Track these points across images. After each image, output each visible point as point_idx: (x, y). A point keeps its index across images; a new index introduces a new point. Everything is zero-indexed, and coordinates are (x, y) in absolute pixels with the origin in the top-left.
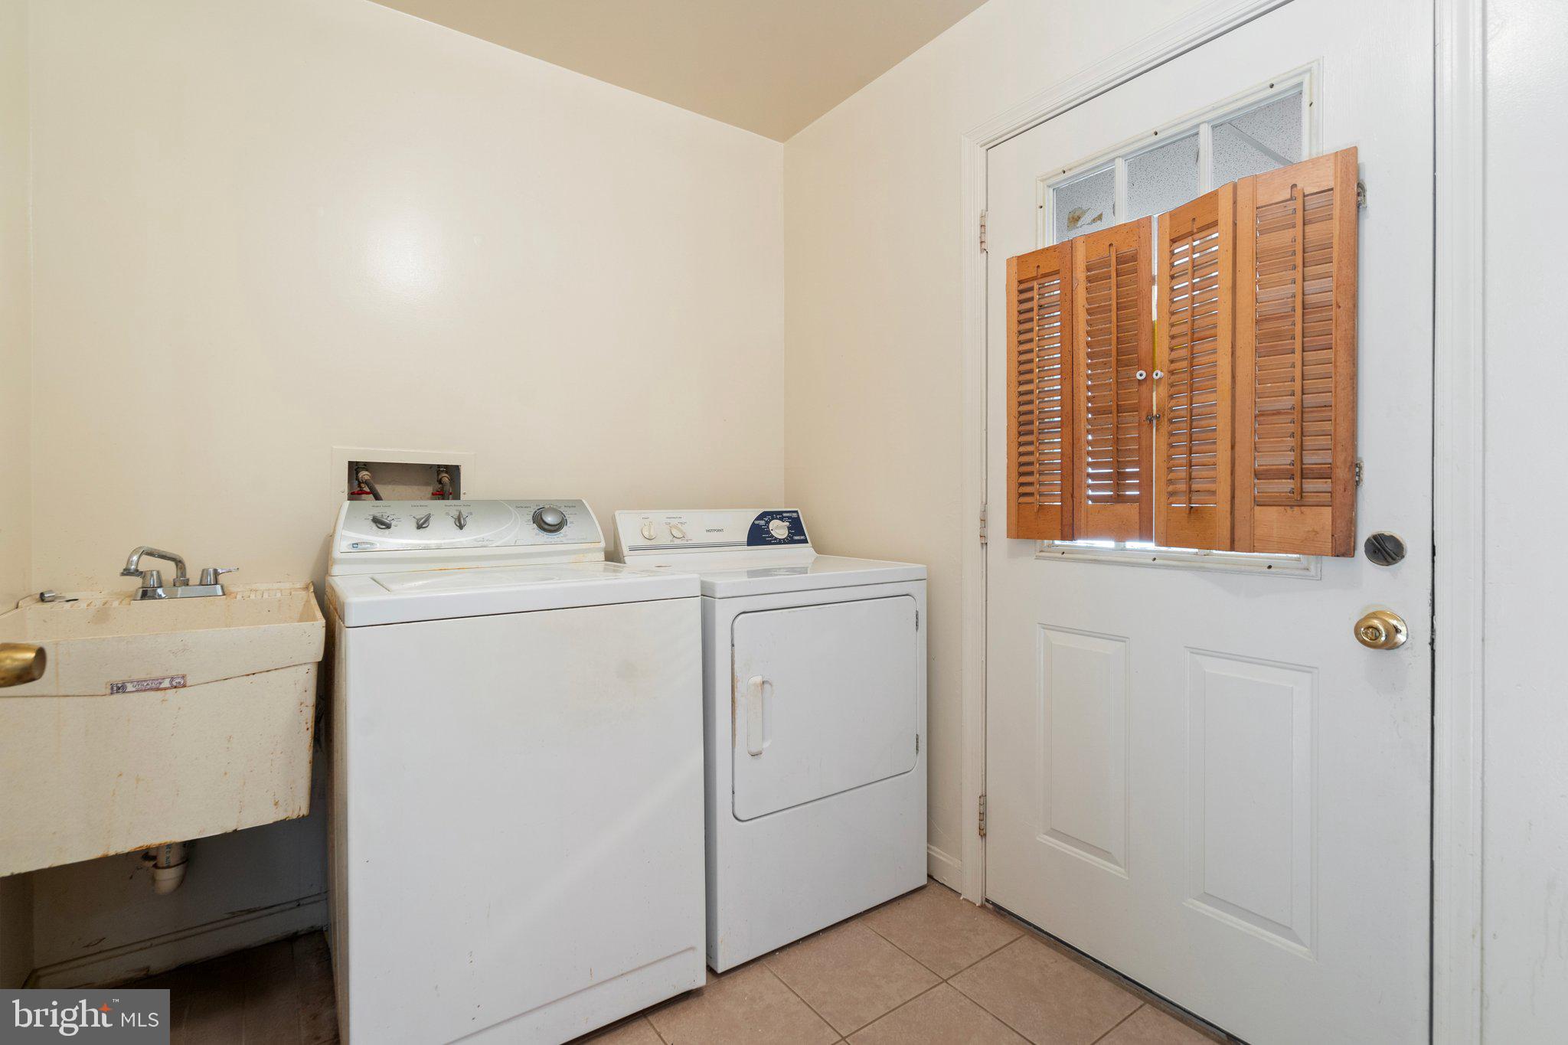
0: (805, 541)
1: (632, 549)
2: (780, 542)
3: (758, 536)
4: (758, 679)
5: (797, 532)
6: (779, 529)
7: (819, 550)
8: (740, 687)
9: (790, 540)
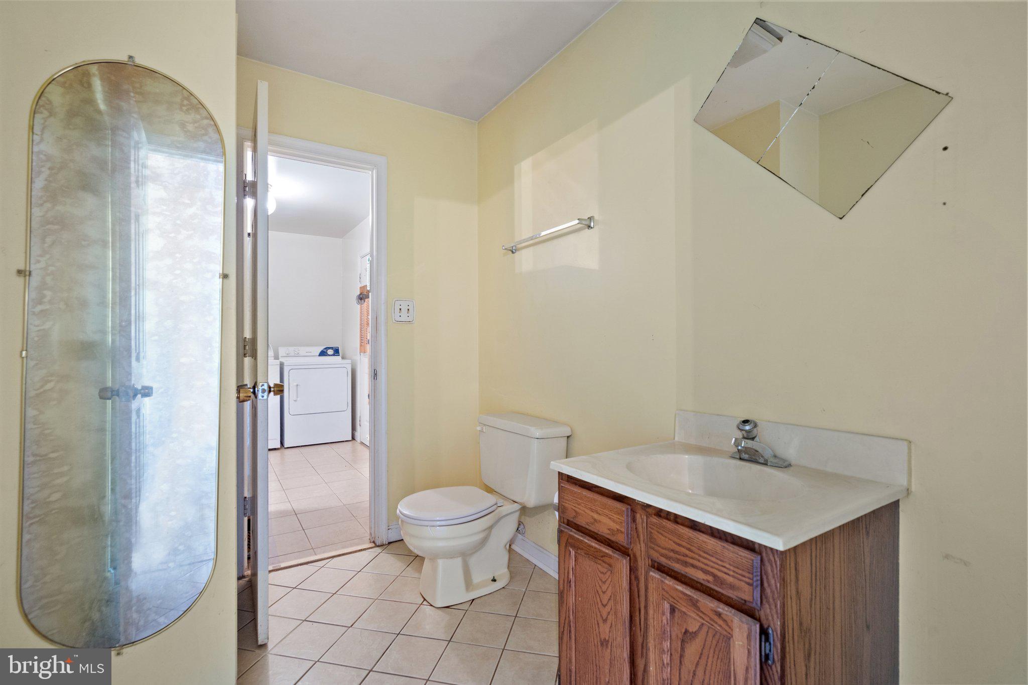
0: (339, 355)
1: (282, 357)
2: (330, 355)
3: (323, 353)
4: (296, 384)
5: (336, 352)
6: (330, 352)
7: (343, 358)
8: (291, 385)
9: (334, 355)
